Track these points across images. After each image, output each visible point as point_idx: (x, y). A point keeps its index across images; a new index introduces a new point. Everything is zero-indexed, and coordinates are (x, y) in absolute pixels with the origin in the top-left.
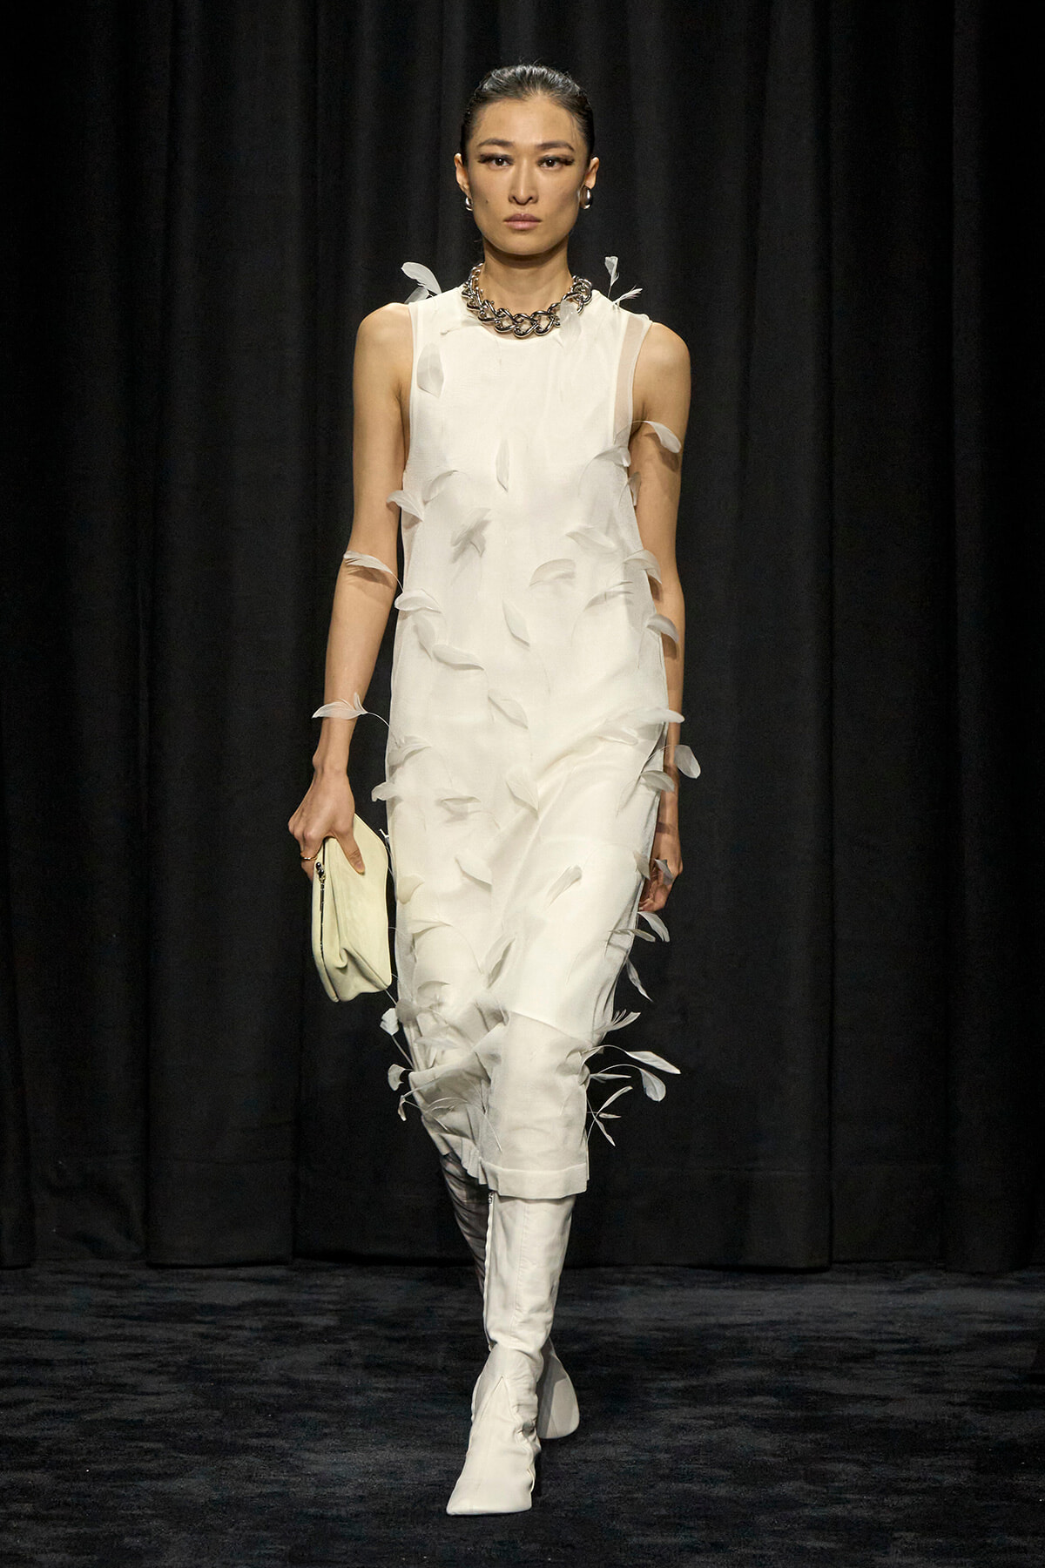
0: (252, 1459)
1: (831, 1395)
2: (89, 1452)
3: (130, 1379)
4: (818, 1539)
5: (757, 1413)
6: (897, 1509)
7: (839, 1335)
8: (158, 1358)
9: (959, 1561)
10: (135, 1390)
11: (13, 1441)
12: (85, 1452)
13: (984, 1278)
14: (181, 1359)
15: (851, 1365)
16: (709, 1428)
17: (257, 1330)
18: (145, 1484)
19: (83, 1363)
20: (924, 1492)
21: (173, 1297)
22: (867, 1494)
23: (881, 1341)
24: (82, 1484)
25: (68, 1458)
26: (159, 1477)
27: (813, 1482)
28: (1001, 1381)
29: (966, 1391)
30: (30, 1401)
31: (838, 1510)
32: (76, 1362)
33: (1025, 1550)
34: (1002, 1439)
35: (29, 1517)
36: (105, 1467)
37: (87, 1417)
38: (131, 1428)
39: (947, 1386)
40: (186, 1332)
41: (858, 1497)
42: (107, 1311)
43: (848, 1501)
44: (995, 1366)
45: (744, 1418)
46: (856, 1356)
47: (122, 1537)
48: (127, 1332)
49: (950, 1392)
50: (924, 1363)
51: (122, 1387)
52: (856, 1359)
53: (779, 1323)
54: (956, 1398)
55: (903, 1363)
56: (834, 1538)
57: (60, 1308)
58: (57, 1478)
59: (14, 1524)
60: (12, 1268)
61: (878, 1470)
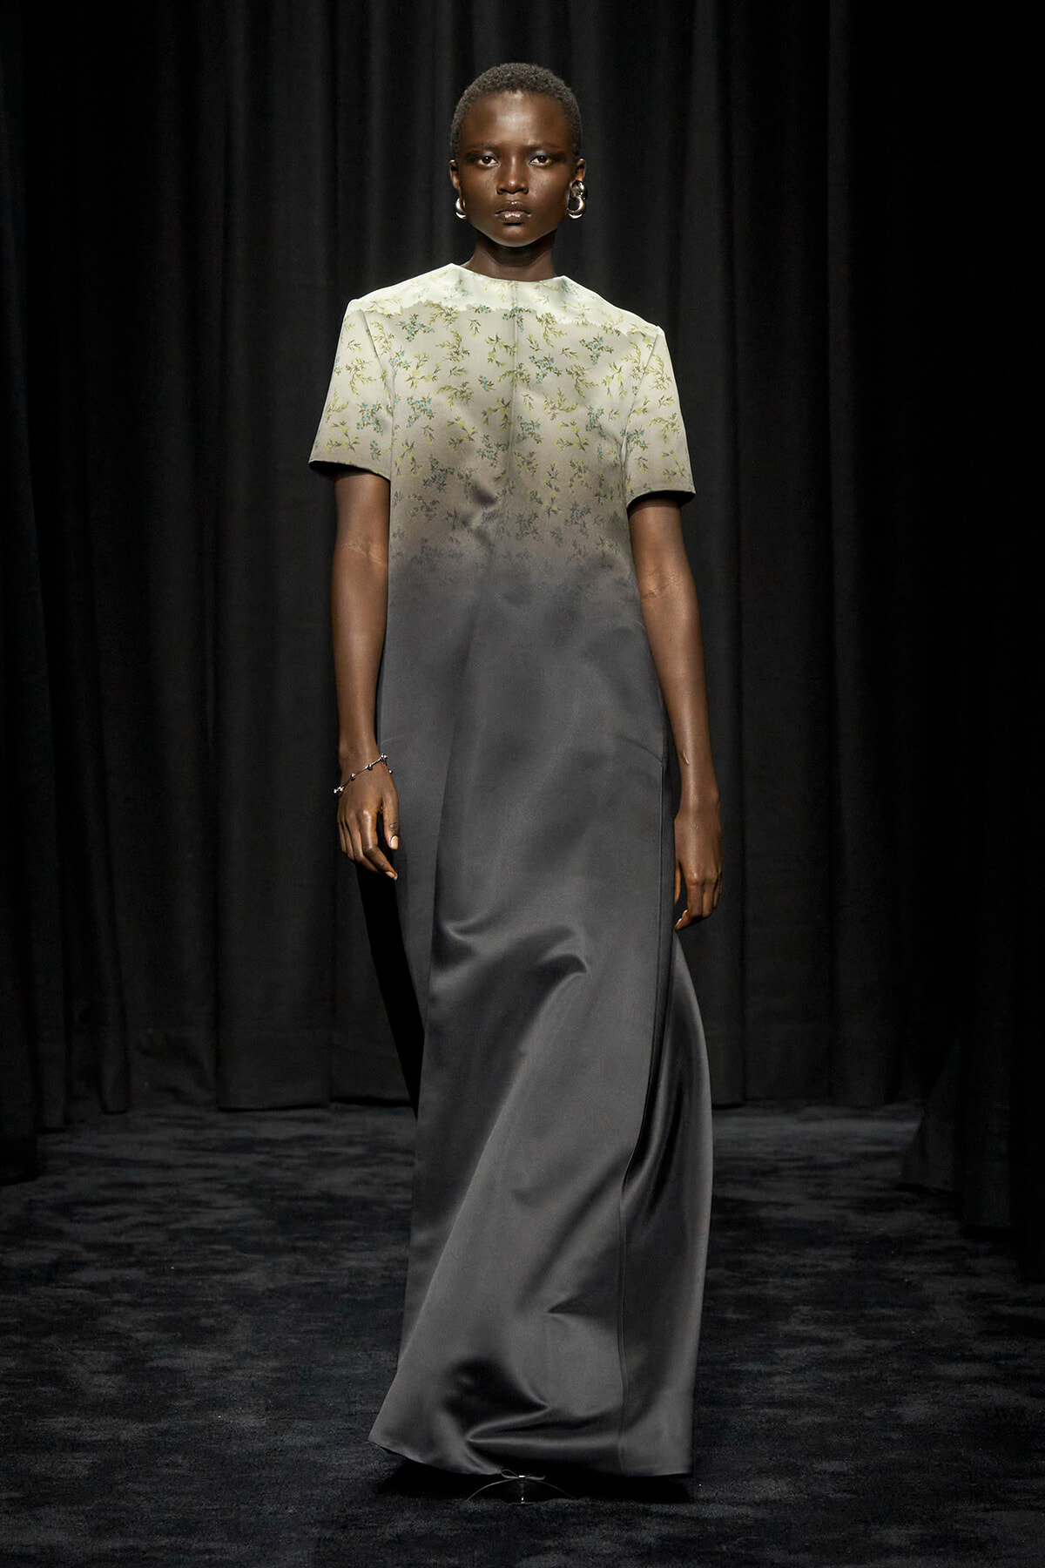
0: (298, 1257)
1: (746, 1202)
2: (174, 1254)
3: (204, 1197)
4: (734, 1312)
6: (796, 1289)
7: (751, 1156)
8: (228, 1181)
9: (844, 1328)
10: (208, 1205)
11: (113, 1246)
12: (171, 1253)
13: (862, 1111)
14: (243, 1181)
15: (760, 1178)
17: (302, 1158)
18: (217, 1277)
19: (171, 1185)
20: (816, 1275)
21: (239, 1134)
23: (784, 1160)
24: (169, 1278)
25: (156, 1258)
26: (225, 1272)
28: (877, 1189)
29: (849, 1198)
30: (125, 1216)
31: (750, 1290)
32: (163, 1185)
33: (894, 1319)
34: (877, 1233)
35: (129, 1304)
36: (186, 1266)
37: (172, 1227)
38: (207, 1235)
39: (833, 1194)
40: (246, 1161)
42: (188, 1145)
43: (758, 1283)
44: (872, 1178)
46: (764, 1172)
47: (197, 1318)
48: (203, 1161)
49: (836, 1198)
50: (816, 1177)
51: (198, 1203)
52: (765, 1174)
54: (840, 1203)
55: (800, 1177)
56: (748, 1311)
57: (150, 1144)
58: (149, 1274)
59: (116, 1310)
60: (114, 1113)
61: (782, 1259)
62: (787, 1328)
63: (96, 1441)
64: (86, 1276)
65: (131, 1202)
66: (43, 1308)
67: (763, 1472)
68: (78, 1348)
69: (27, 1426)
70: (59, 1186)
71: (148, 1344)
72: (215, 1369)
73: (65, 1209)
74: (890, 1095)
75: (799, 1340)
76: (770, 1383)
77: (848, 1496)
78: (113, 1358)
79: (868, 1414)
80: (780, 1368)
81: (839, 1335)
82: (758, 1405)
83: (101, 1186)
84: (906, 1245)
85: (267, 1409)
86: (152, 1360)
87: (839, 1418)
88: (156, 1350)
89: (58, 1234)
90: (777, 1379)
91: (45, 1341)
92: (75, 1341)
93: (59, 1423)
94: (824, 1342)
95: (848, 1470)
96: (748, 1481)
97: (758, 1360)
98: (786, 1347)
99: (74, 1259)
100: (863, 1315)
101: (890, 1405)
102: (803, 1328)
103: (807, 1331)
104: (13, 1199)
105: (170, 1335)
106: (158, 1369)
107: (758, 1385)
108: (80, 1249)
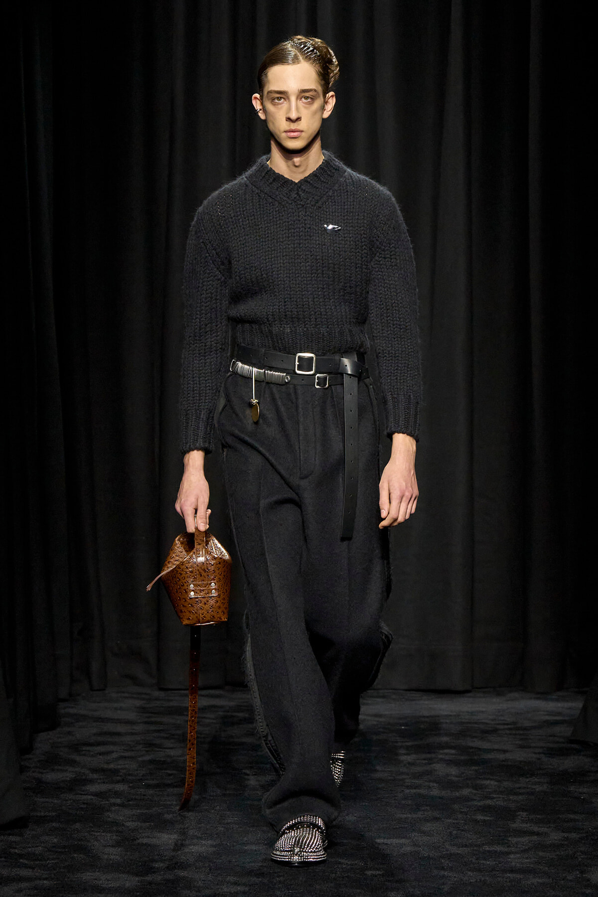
1: (480, 749)
2: (144, 775)
3: (158, 742)
4: (482, 815)
5: (447, 757)
6: (517, 802)
7: (479, 721)
8: (170, 732)
10: (160, 746)
11: (108, 770)
12: (141, 775)
13: (543, 695)
14: (179, 732)
15: (487, 735)
16: (425, 764)
17: (212, 719)
18: (171, 790)
19: (135, 734)
20: (528, 794)
21: (171, 704)
22: (502, 795)
23: (498, 724)
24: (142, 790)
25: (134, 778)
27: (476, 789)
28: (558, 742)
29: (542, 747)
30: (112, 752)
31: (489, 802)
32: (132, 734)
33: (578, 820)
34: (561, 769)
35: (118, 805)
36: (151, 782)
37: (140, 759)
38: (162, 764)
39: (533, 745)
40: (180, 720)
41: (498, 796)
42: (144, 710)
43: (494, 798)
44: (553, 736)
45: (441, 759)
46: (488, 732)
47: (162, 814)
48: (153, 719)
49: (533, 747)
50: (520, 735)
51: (154, 745)
53: (451, 716)
54: (537, 751)
55: (510, 734)
56: (490, 815)
57: (121, 709)
58: (129, 787)
59: (113, 808)
60: (98, 690)
61: (506, 784)
62: (514, 826)
63: (111, 887)
64: (93, 788)
65: (114, 744)
66: (69, 807)
68: (93, 831)
69: (69, 878)
70: (69, 733)
71: (135, 829)
72: (176, 845)
73: (76, 747)
74: (559, 686)
75: (523, 833)
76: (510, 858)
78: (114, 837)
79: (569, 878)
80: (513, 849)
81: (547, 830)
82: (505, 871)
83: (94, 735)
84: (579, 776)
86: (138, 839)
88: (140, 833)
89: (73, 763)
90: (512, 856)
91: (73, 827)
92: (91, 827)
93: (87, 876)
94: (538, 834)
97: (499, 844)
98: (515, 836)
99: (84, 777)
100: (559, 818)
101: (582, 872)
102: (524, 826)
103: (526, 827)
104: (44, 742)
105: (147, 824)
106: (143, 844)
107: (501, 860)
108: (87, 772)
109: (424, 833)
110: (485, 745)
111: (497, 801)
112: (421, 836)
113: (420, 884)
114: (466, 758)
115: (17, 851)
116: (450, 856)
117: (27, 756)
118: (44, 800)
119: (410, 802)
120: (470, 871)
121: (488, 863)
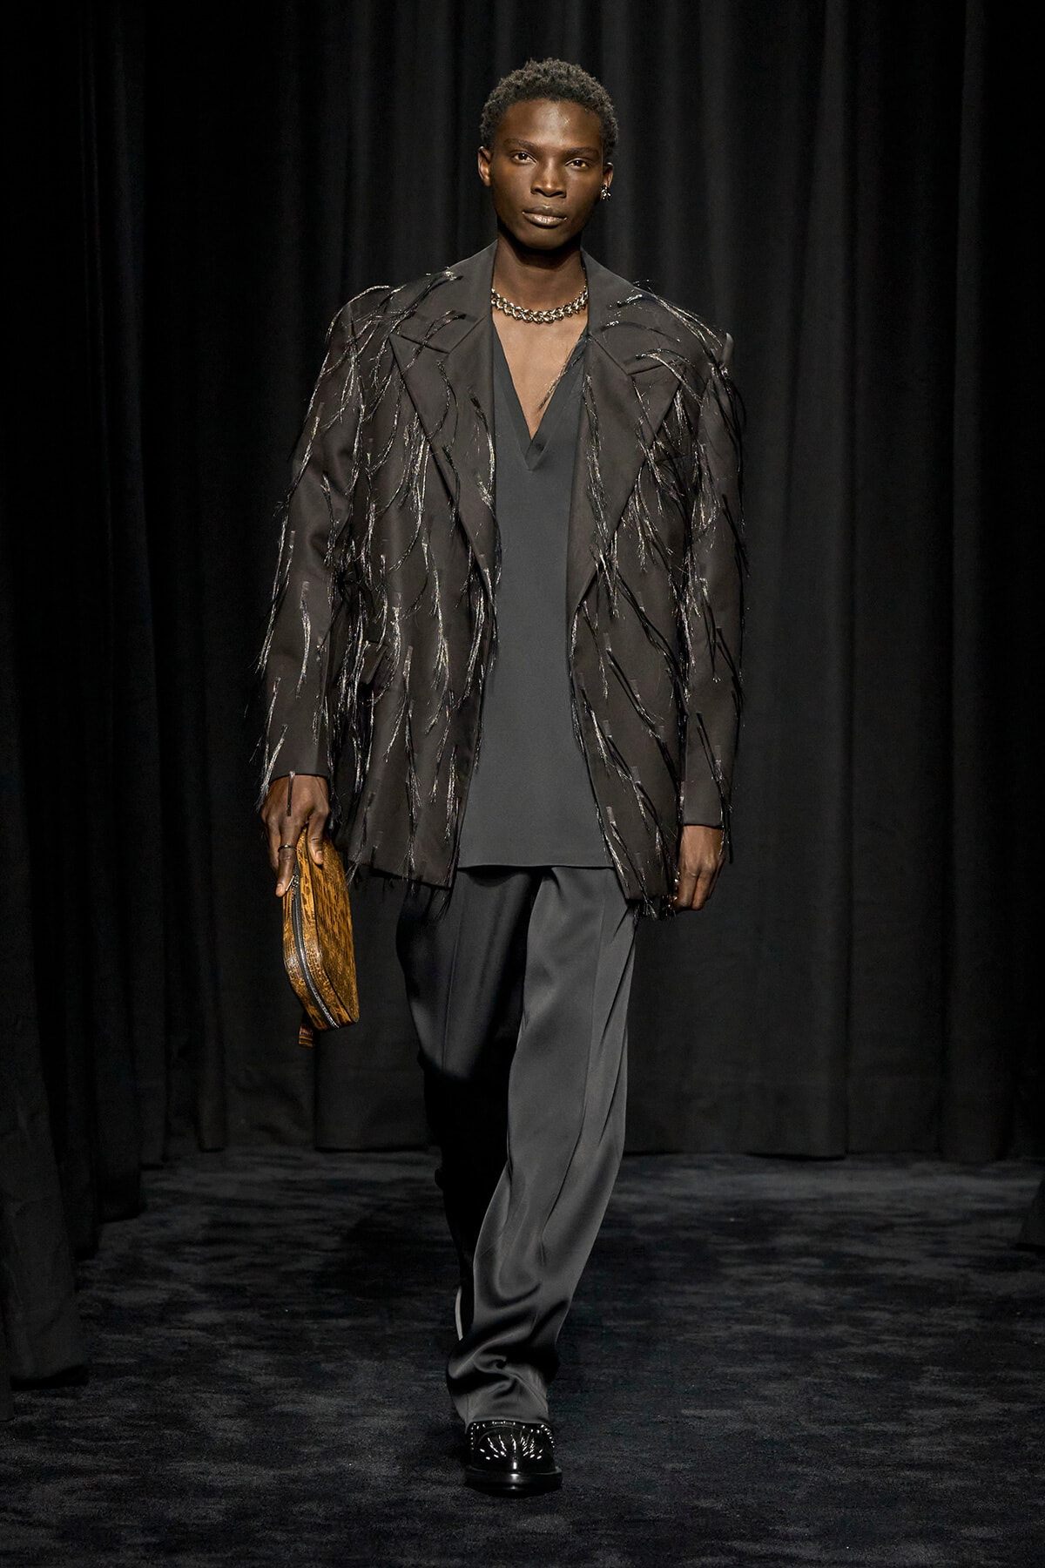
1: (862, 1257)
2: (287, 1296)
3: (311, 1239)
4: (864, 1371)
5: (806, 1271)
6: (924, 1349)
7: (863, 1210)
8: (333, 1223)
9: (977, 1390)
10: (314, 1247)
11: (225, 1287)
12: (284, 1296)
13: (972, 1168)
14: (348, 1223)
15: (875, 1234)
16: (769, 1282)
18: (333, 1321)
19: (276, 1226)
20: (943, 1335)
21: (338, 1175)
22: (899, 1336)
23: (896, 1216)
24: (284, 1321)
25: (269, 1300)
27: (855, 1326)
28: (996, 1248)
29: (968, 1256)
30: (231, 1257)
31: (876, 1348)
32: (268, 1226)
33: (1028, 1382)
34: (1000, 1293)
35: (243, 1347)
36: (300, 1308)
37: (282, 1269)
39: (954, 1252)
41: (891, 1338)
42: (289, 1185)
44: (989, 1237)
45: (797, 1275)
46: (878, 1227)
47: (317, 1363)
48: (306, 1201)
49: (955, 1256)
50: (932, 1234)
51: (307, 1245)
52: (878, 1229)
53: (814, 1200)
54: (960, 1261)
55: (916, 1233)
56: (877, 1370)
57: (250, 1183)
58: (262, 1316)
59: (234, 1353)
60: (211, 1151)
61: (906, 1318)
62: (918, 1389)
63: (226, 1486)
64: (200, 1318)
65: (237, 1242)
66: (159, 1349)
67: (909, 1537)
68: (197, 1391)
69: (155, 1470)
70: (163, 1224)
71: (271, 1389)
72: (340, 1415)
73: (172, 1247)
74: (1000, 1151)
75: (936, 1401)
77: (1000, 1564)
78: (235, 1402)
79: (1011, 1479)
80: (916, 1430)
81: (974, 1397)
82: (902, 1466)
83: (204, 1226)
84: (1031, 1306)
85: (397, 1458)
86: (274, 1405)
87: (982, 1483)
88: (279, 1395)
89: (166, 1274)
90: (914, 1441)
91: (164, 1383)
92: (195, 1384)
93: (188, 1467)
94: (959, 1404)
95: (997, 1536)
96: (897, 1545)
97: (892, 1420)
98: (920, 1408)
99: (185, 1299)
100: (995, 1378)
101: (1033, 1470)
102: (935, 1389)
103: (939, 1392)
104: (117, 1237)
105: (291, 1379)
106: (282, 1414)
107: (896, 1447)
108: (192, 1290)
109: (765, 1398)
110: (873, 1251)
111: (889, 1347)
112: (757, 1404)
113: (756, 1486)
114: (839, 1272)
115: (67, 1424)
116: (808, 1440)
117: (88, 1262)
118: (117, 1337)
119: (741, 1347)
120: (841, 1465)
121: (873, 1452)
